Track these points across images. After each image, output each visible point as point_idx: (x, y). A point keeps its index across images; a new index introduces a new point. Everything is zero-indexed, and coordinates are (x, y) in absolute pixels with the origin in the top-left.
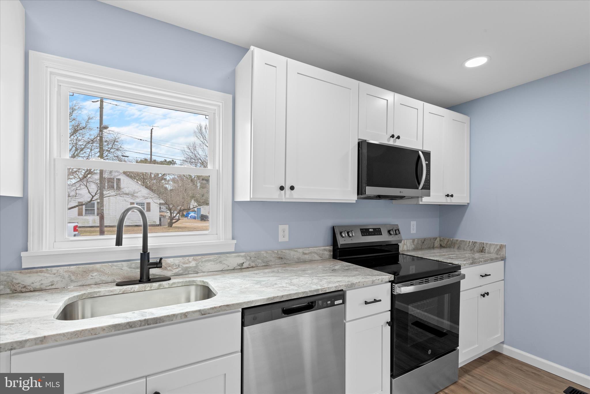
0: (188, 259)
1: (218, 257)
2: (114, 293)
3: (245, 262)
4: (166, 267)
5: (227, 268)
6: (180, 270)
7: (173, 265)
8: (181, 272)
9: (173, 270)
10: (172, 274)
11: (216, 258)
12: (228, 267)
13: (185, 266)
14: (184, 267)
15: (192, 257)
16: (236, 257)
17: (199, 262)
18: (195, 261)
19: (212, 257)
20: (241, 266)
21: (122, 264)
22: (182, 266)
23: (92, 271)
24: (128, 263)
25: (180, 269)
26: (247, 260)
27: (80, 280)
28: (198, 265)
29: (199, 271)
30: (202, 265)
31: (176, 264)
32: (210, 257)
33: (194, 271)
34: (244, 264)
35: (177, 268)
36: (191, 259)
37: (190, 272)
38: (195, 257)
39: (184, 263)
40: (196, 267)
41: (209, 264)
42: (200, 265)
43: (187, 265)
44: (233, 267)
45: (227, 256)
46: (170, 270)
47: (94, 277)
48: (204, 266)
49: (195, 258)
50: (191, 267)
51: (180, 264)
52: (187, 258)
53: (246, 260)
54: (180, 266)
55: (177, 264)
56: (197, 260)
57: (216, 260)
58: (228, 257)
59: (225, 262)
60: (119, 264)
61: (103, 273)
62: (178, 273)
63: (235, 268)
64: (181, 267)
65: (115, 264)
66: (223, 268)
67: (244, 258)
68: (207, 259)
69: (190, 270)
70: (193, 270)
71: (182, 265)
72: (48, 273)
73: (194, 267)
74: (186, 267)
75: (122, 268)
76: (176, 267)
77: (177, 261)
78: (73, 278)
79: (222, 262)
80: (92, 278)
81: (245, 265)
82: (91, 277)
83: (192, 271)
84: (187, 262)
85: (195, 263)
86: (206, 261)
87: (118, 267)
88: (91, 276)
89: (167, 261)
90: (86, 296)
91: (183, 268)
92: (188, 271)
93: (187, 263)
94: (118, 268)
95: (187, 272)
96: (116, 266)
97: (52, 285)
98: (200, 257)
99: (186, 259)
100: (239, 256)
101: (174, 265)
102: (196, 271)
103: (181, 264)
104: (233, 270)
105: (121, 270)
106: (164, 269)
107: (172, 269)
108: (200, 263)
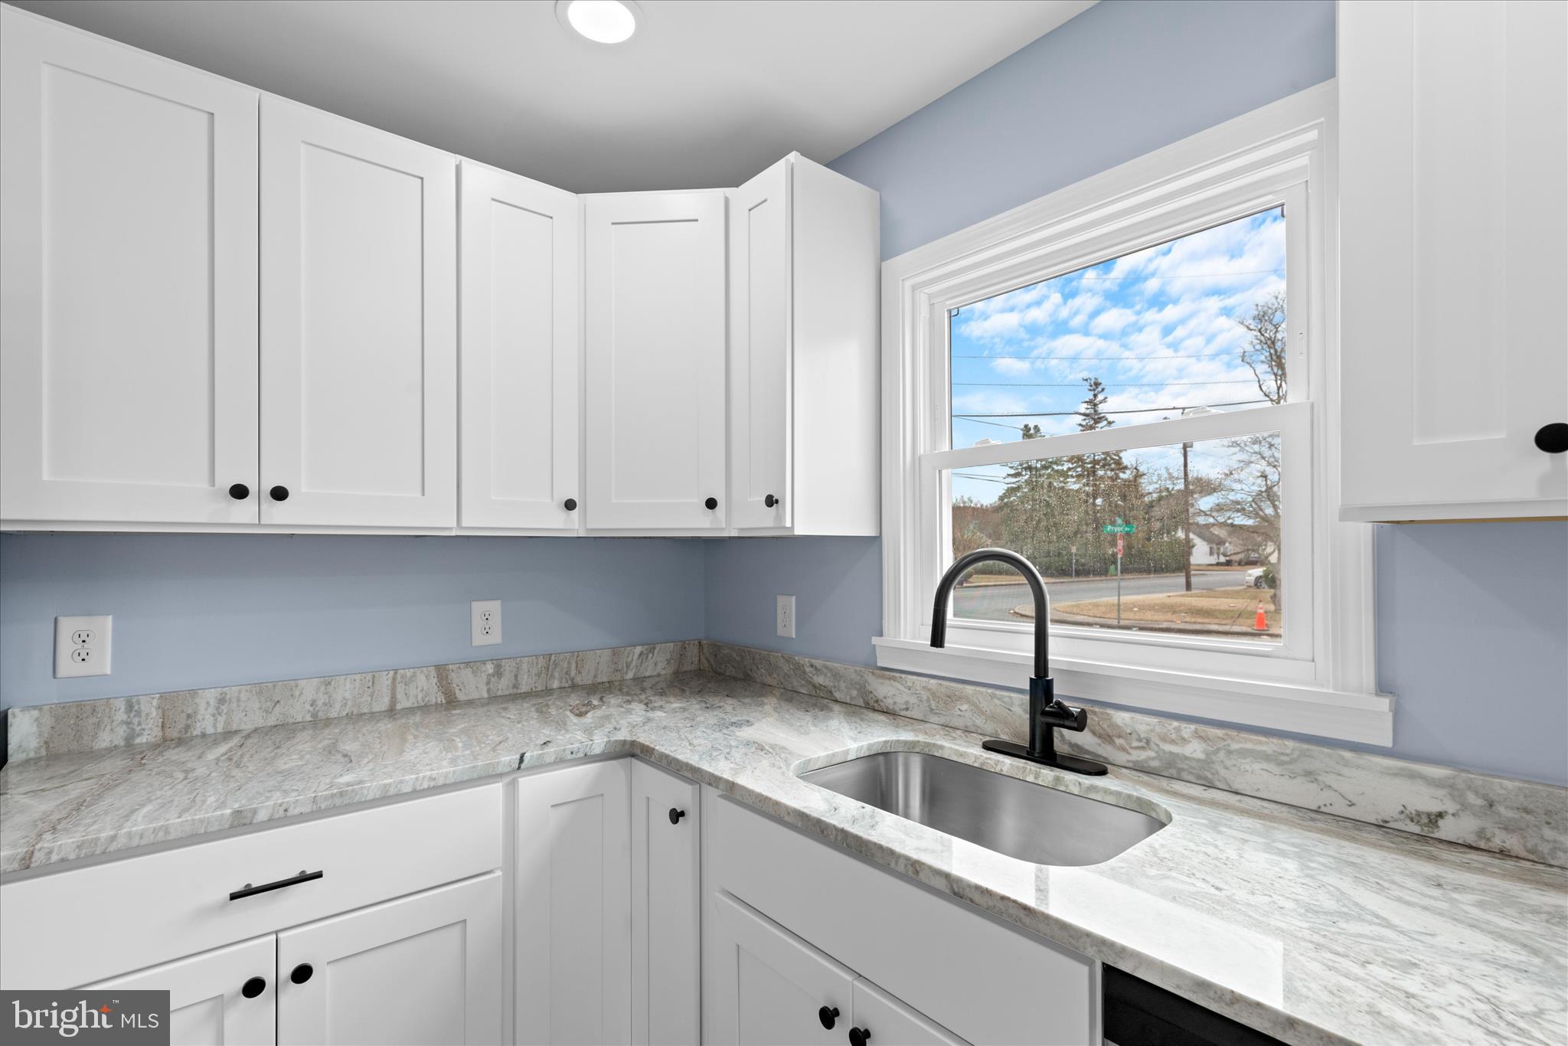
0: (1178, 730)
1: (1296, 753)
2: (966, 760)
3: (1453, 815)
4: (1111, 734)
5: (1340, 809)
6: (1153, 759)
7: (1130, 734)
8: (1155, 764)
9: (1130, 751)
10: (1128, 761)
11: (1288, 755)
12: (1350, 806)
13: (1168, 747)
14: (1164, 750)
15: (1193, 727)
16: (1396, 775)
17: (1218, 749)
18: (1204, 745)
19: (1270, 745)
20: (1426, 825)
21: (1010, 698)
22: (1158, 745)
23: (960, 698)
24: (1022, 699)
25: (1152, 754)
26: (1465, 806)
27: (943, 712)
28: (1214, 758)
29: (1219, 780)
30: (1228, 763)
31: (1139, 735)
32: (1260, 743)
33: (1199, 777)
34: (1441, 822)
35: (1142, 748)
36: (1188, 729)
37: (1185, 776)
38: (1201, 727)
39: (1164, 739)
40: (1207, 762)
41: (1257, 766)
42: (1222, 762)
43: (1175, 749)
44: (1380, 818)
45: (1343, 758)
46: (1123, 749)
47: (962, 714)
48: (1234, 769)
49: (1204, 731)
50: (1186, 758)
51: (1153, 739)
52: (1176, 724)
53: (1458, 807)
54: (1152, 744)
55: (1143, 735)
56: (1209, 739)
57: (1290, 763)
58: (1347, 763)
59: (1330, 779)
60: (1005, 697)
61: (977, 709)
62: (1146, 765)
63: (1387, 822)
64: (1156, 748)
65: (999, 693)
66: (1321, 804)
67: (1441, 792)
68: (1249, 746)
69: (1186, 767)
70: (1195, 771)
71: (1157, 742)
72: (902, 684)
73: (1199, 760)
74: (1171, 753)
75: (1011, 709)
76: (1140, 744)
77: (1144, 724)
78: (933, 704)
79: (1320, 778)
80: (960, 716)
81: (1447, 829)
82: (959, 713)
83: (1191, 773)
84: (1174, 736)
85: (1202, 749)
86: (1243, 753)
87: (1003, 702)
88: (959, 709)
89: (1115, 717)
90: (921, 748)
91: (1161, 753)
92: (1180, 770)
93: (1173, 742)
94: (1002, 704)
95: (1173, 772)
96: (999, 699)
97: (907, 709)
98: (1220, 732)
99: (1170, 728)
100: (1413, 776)
101: (1134, 736)
102: (1205, 778)
103: (1155, 739)
104: (1373, 828)
105: (1009, 712)
106: (1105, 739)
107: (1127, 747)
108: (1222, 755)
